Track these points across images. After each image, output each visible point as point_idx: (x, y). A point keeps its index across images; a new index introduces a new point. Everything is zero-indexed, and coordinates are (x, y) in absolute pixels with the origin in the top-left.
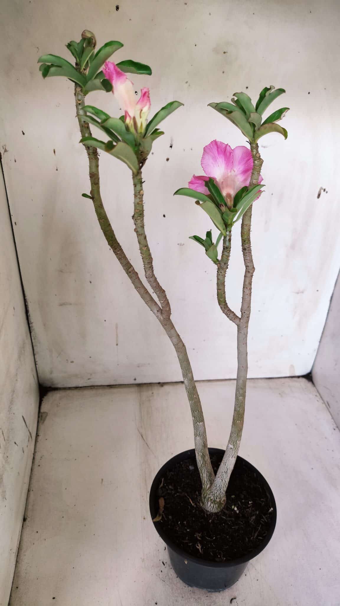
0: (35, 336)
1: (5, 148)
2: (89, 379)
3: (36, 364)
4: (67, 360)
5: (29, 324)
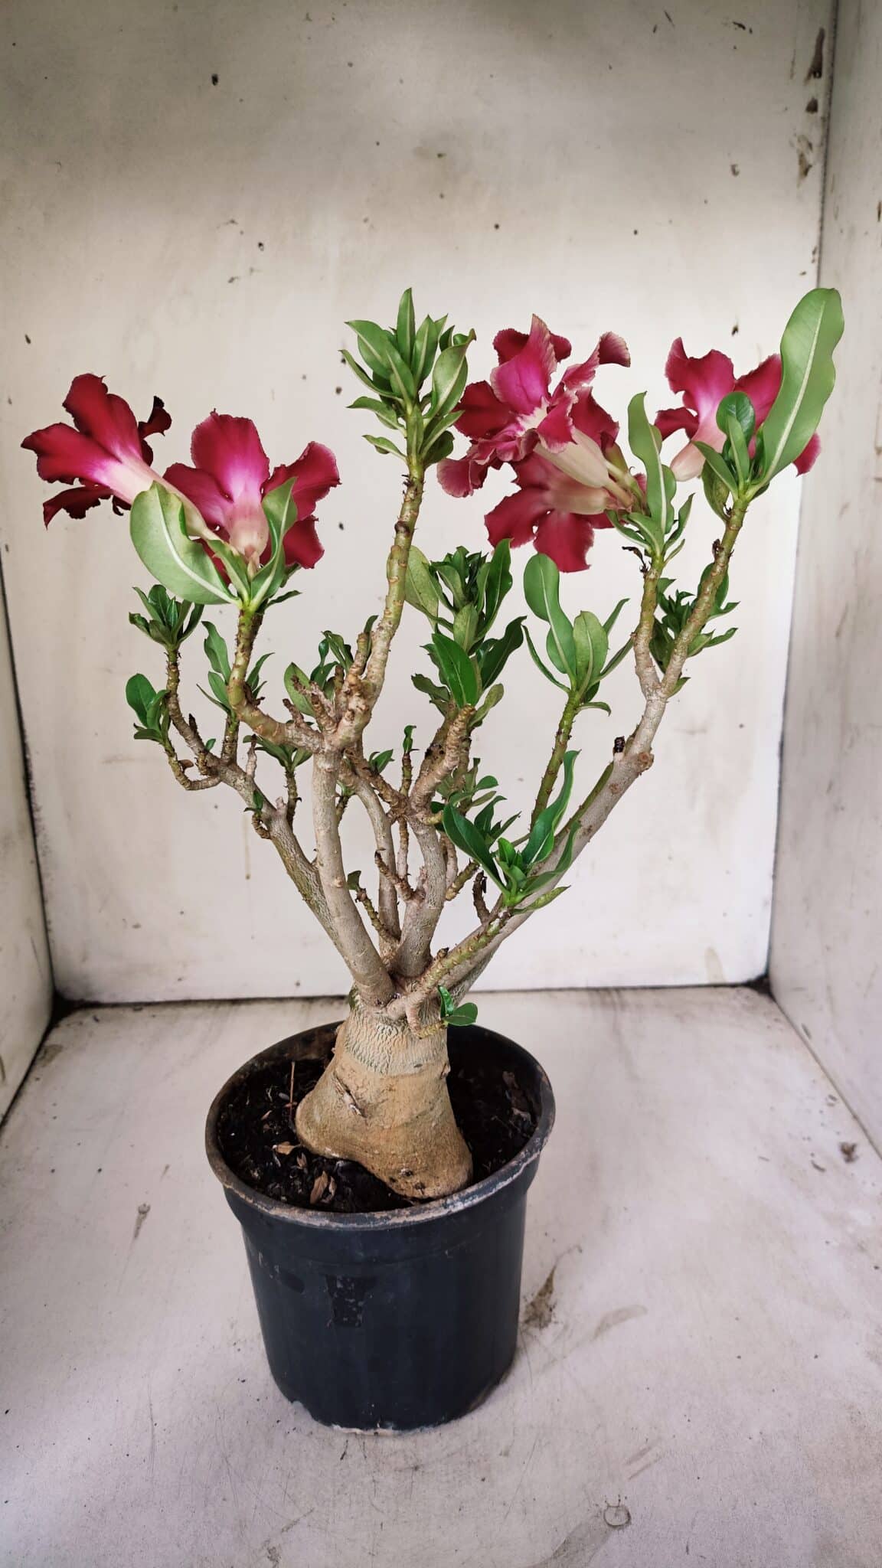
0: (47, 847)
2: (180, 980)
3: (47, 930)
4: (124, 920)
5: (31, 810)
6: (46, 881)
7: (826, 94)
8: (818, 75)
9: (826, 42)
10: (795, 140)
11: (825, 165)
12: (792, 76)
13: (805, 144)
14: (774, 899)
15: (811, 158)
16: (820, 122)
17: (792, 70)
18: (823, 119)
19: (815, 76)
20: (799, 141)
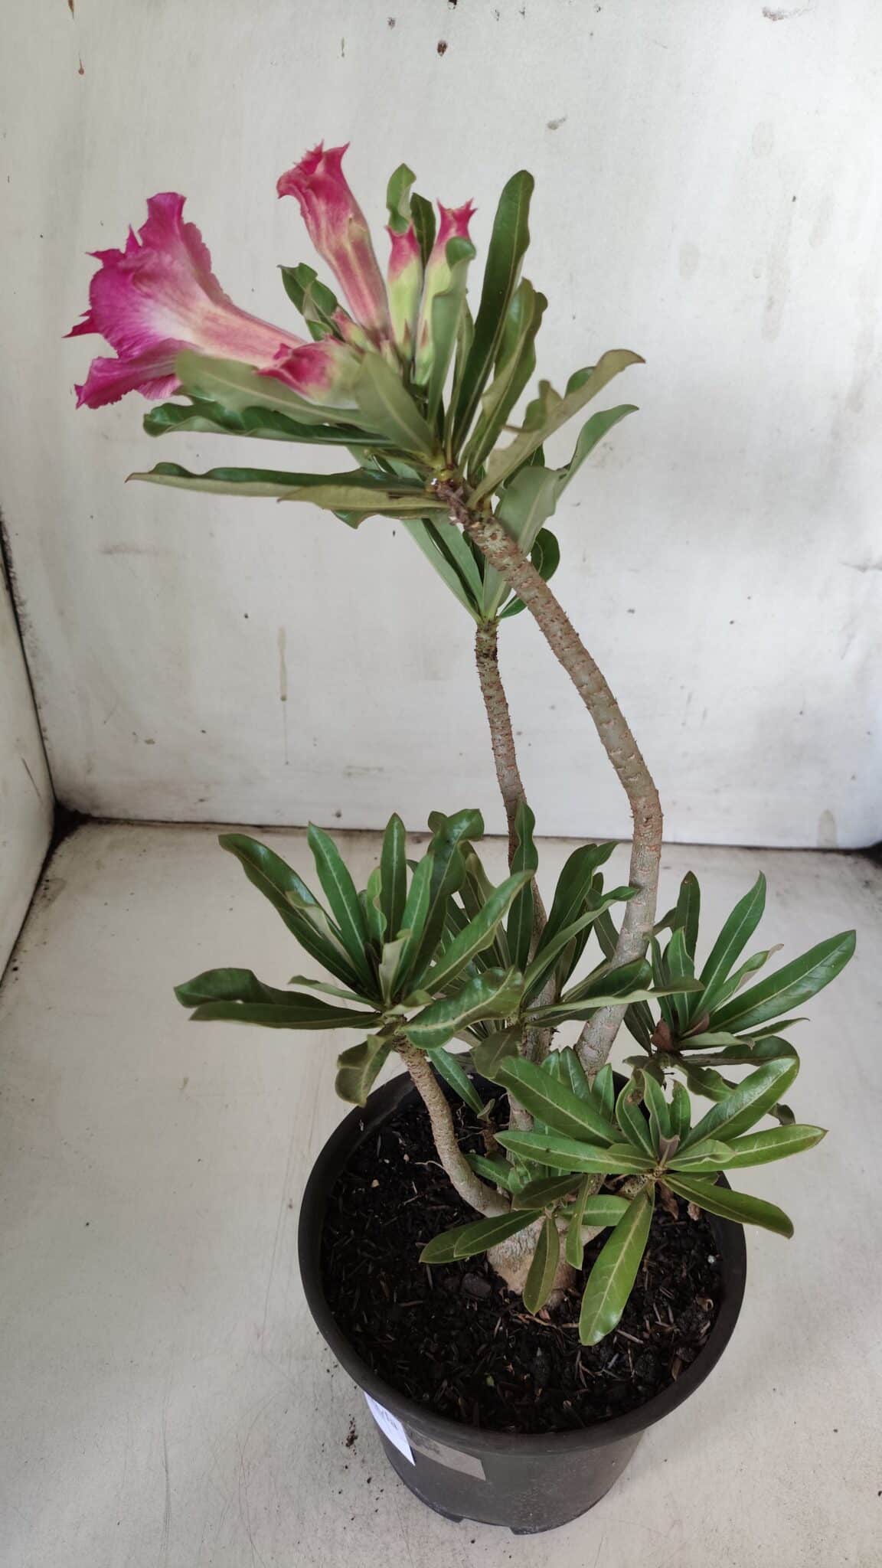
0: (36, 647)
3: (42, 739)
4: (134, 734)
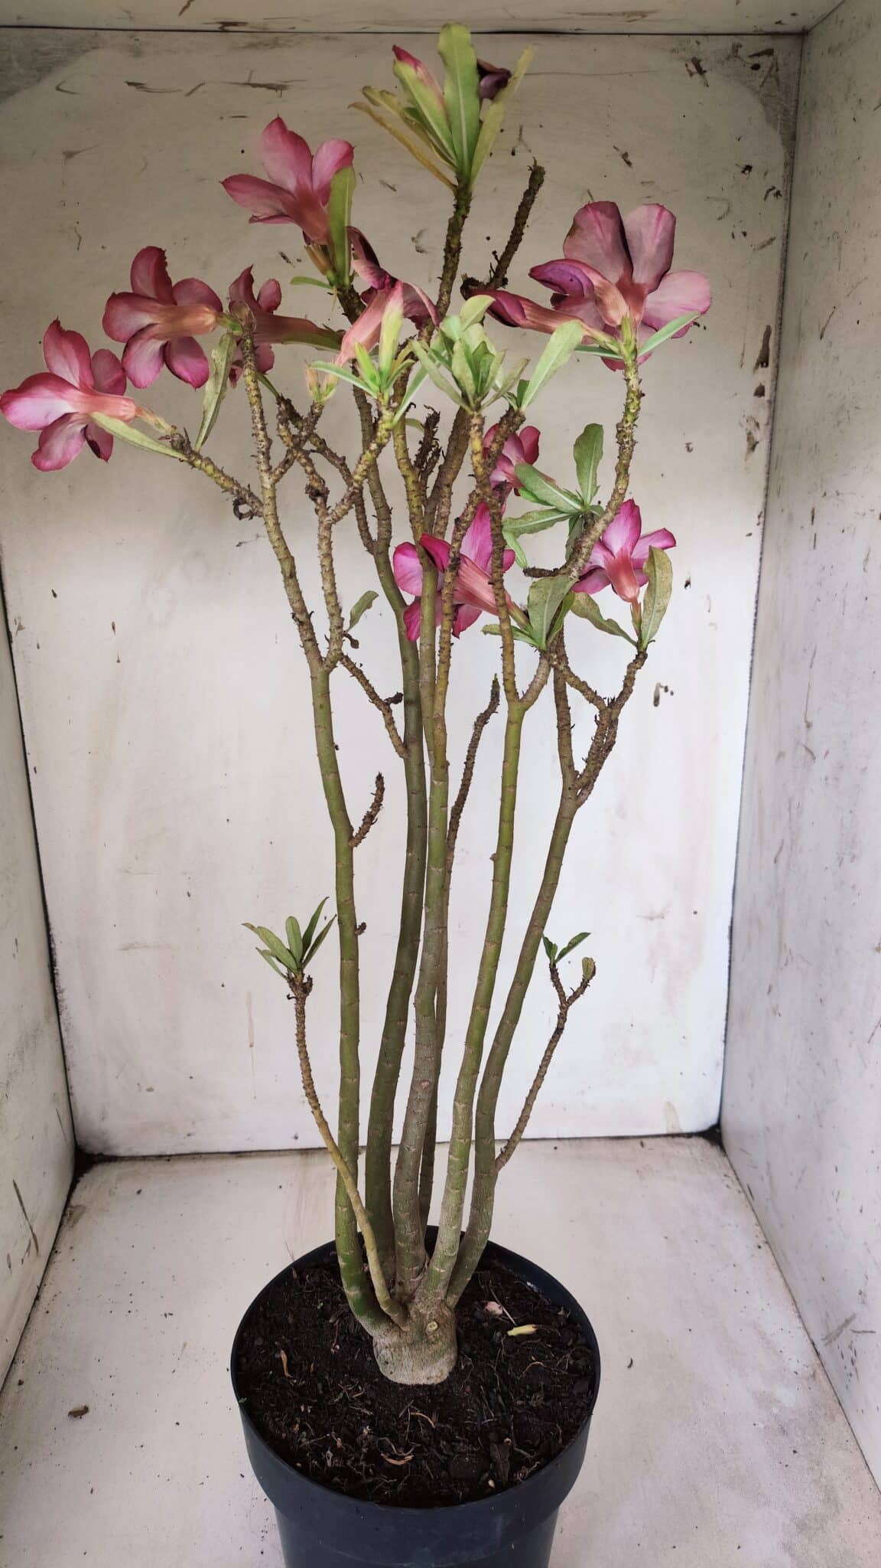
1: (20, 624)
2: (189, 1135)
5: (55, 993)
6: (68, 1053)
7: (772, 381)
8: (765, 364)
9: (772, 336)
10: (745, 420)
11: (771, 441)
12: (741, 366)
13: (753, 424)
14: (724, 1060)
15: (758, 435)
16: (767, 404)
17: (741, 361)
18: (769, 402)
19: (762, 366)
20: (747, 421)
